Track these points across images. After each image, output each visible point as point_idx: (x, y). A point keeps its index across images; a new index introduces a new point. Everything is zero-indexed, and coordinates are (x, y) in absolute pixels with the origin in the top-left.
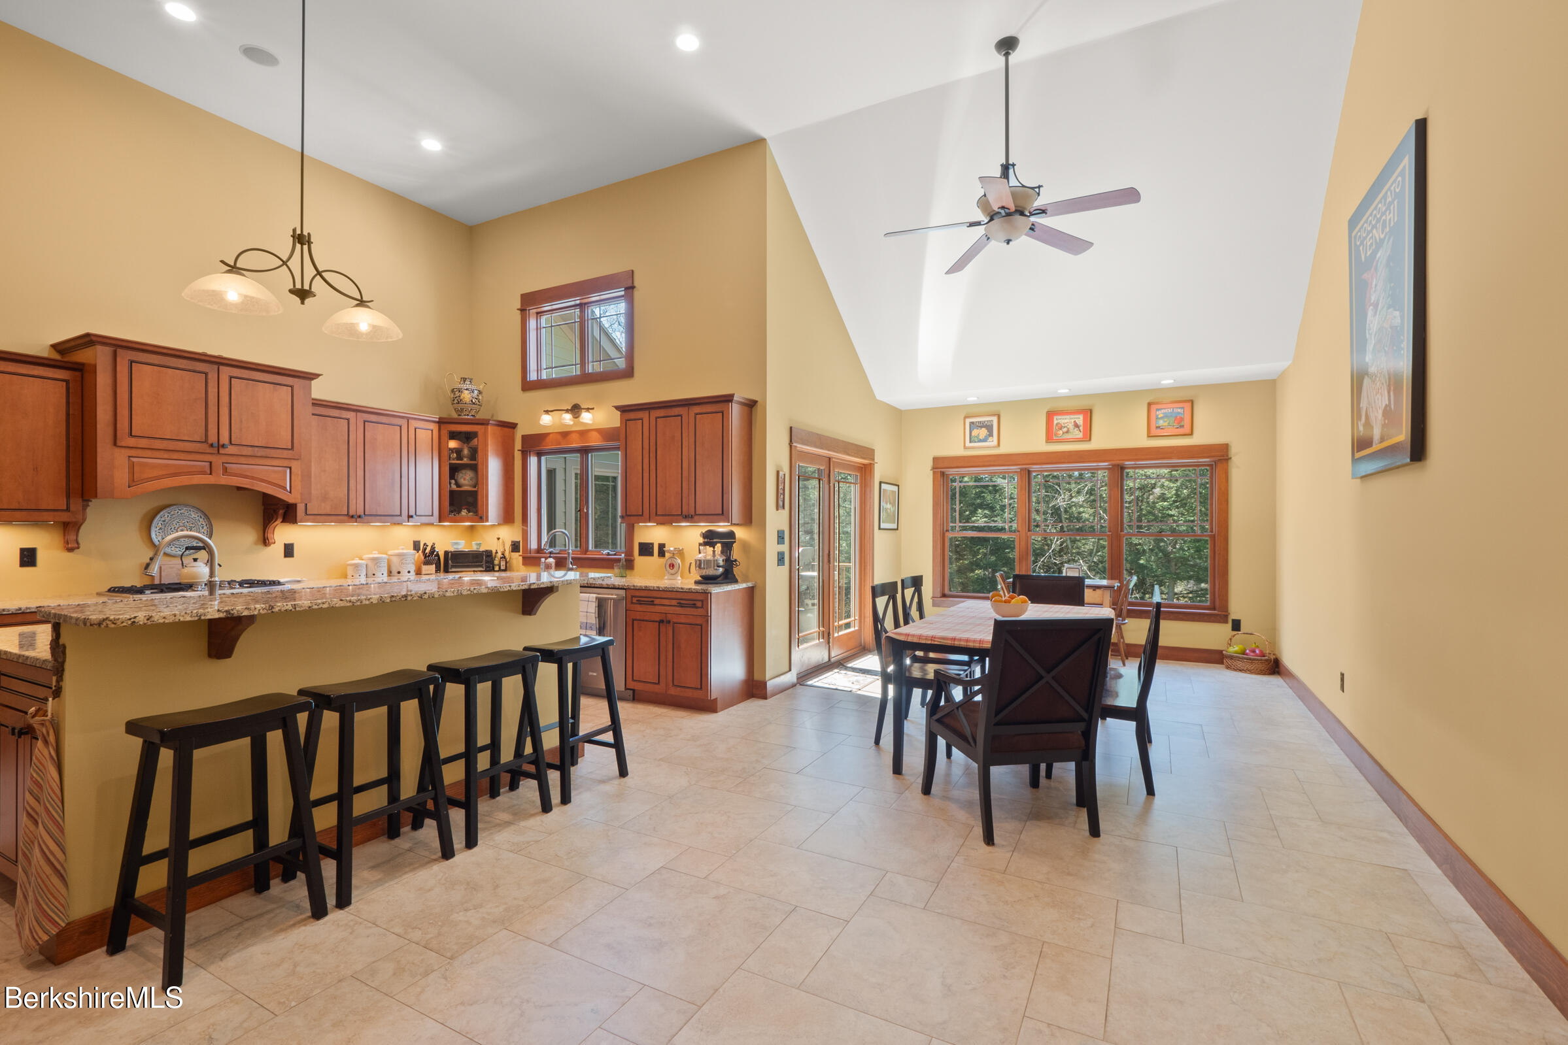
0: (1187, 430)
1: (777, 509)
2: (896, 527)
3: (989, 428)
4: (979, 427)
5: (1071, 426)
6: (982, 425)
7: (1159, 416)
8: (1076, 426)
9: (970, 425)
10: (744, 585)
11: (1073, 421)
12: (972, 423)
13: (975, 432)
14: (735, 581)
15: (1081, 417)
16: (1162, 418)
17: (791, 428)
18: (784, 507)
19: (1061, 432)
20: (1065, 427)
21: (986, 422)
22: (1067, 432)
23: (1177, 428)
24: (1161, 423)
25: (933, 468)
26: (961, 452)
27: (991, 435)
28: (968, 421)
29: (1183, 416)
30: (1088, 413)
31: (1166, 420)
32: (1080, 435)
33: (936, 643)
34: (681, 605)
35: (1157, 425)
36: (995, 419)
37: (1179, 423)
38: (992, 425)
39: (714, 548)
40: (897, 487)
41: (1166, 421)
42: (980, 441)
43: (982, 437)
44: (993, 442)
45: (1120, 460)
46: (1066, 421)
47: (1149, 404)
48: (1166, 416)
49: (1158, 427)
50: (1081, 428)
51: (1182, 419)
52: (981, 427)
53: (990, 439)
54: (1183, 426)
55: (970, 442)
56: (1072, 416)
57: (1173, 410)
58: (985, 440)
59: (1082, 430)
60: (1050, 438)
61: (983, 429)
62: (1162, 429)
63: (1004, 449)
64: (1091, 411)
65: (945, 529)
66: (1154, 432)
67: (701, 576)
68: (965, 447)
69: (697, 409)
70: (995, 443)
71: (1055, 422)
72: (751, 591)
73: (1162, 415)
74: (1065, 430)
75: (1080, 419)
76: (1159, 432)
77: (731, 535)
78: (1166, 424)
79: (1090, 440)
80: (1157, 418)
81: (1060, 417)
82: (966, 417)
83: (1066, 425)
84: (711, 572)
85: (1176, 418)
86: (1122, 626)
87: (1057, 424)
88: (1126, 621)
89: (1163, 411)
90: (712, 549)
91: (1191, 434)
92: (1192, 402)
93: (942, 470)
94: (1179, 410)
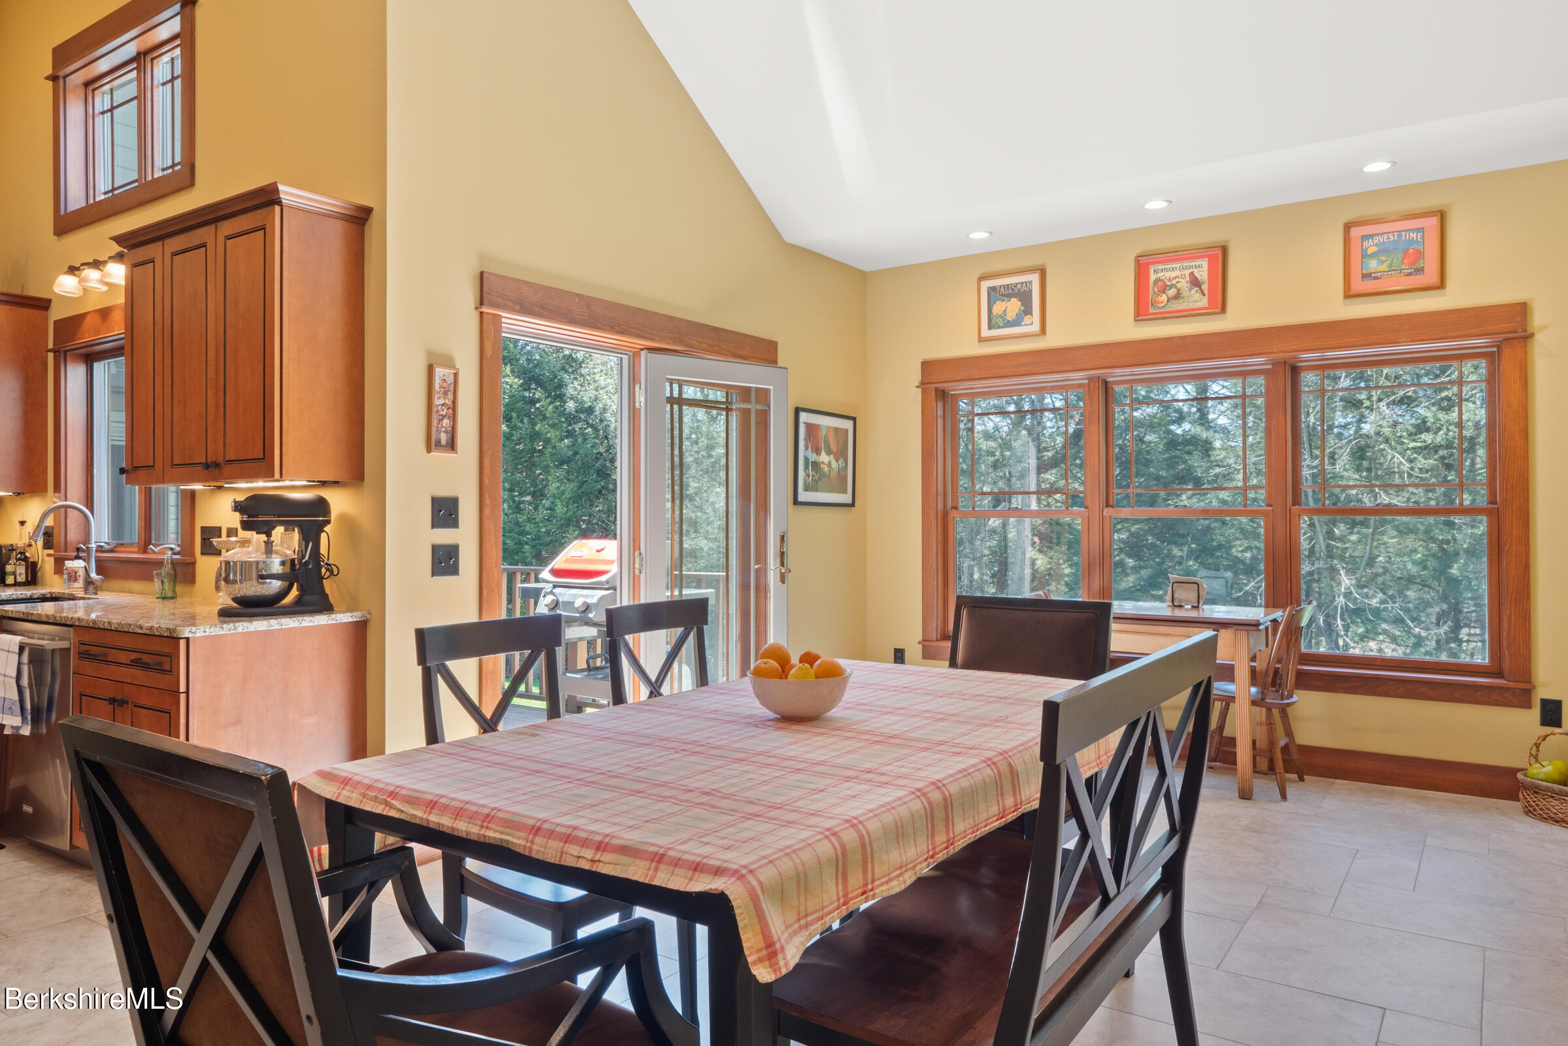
0: (1431, 276)
1: (429, 450)
2: (850, 501)
3: (1025, 297)
4: (1006, 296)
5: (1184, 284)
6: (1009, 293)
7: (1370, 251)
8: (1195, 282)
9: (989, 293)
10: (345, 618)
11: (1187, 272)
12: (992, 290)
13: (998, 308)
14: (326, 607)
15: (1205, 263)
16: (1374, 255)
17: (482, 274)
18: (452, 446)
19: (1164, 298)
20: (1171, 286)
21: (1019, 286)
22: (1177, 296)
23: (1410, 274)
24: (1373, 265)
25: (923, 385)
26: (973, 349)
27: (1028, 311)
28: (986, 285)
29: (1421, 248)
30: (1220, 256)
31: (1383, 258)
32: (1204, 302)
33: (393, 814)
34: (137, 663)
35: (1364, 272)
36: (1035, 278)
37: (1414, 264)
38: (1031, 291)
39: (269, 535)
40: (851, 423)
41: (1383, 262)
42: (1009, 324)
43: (1010, 316)
44: (1032, 324)
45: (1284, 352)
46: (1174, 273)
47: (1348, 227)
48: (1383, 250)
49: (1366, 276)
50: (1205, 287)
51: (1419, 255)
52: (1009, 296)
53: (1027, 319)
54: (1422, 270)
55: (990, 327)
56: (1186, 264)
57: (1400, 236)
58: (1016, 323)
59: (1206, 292)
60: (1141, 312)
61: (1014, 300)
62: (1376, 278)
63: (1052, 341)
64: (1224, 250)
65: (950, 505)
66: (1358, 285)
67: (234, 600)
68: (981, 340)
69: (227, 227)
70: (1036, 327)
71: (1153, 277)
72: (360, 630)
73: (1374, 249)
74: (1172, 292)
75: (1202, 270)
76: (1370, 286)
77: (321, 506)
78: (1384, 267)
79: (1224, 310)
80: (1364, 255)
81: (1160, 267)
82: (982, 278)
83: (1174, 282)
84: (252, 589)
85: (1406, 252)
86: (1288, 709)
87: (1156, 281)
88: (1295, 698)
89: (1376, 240)
90: (263, 537)
91: (1441, 285)
92: (1442, 215)
93: (938, 385)
94: (1414, 235)
